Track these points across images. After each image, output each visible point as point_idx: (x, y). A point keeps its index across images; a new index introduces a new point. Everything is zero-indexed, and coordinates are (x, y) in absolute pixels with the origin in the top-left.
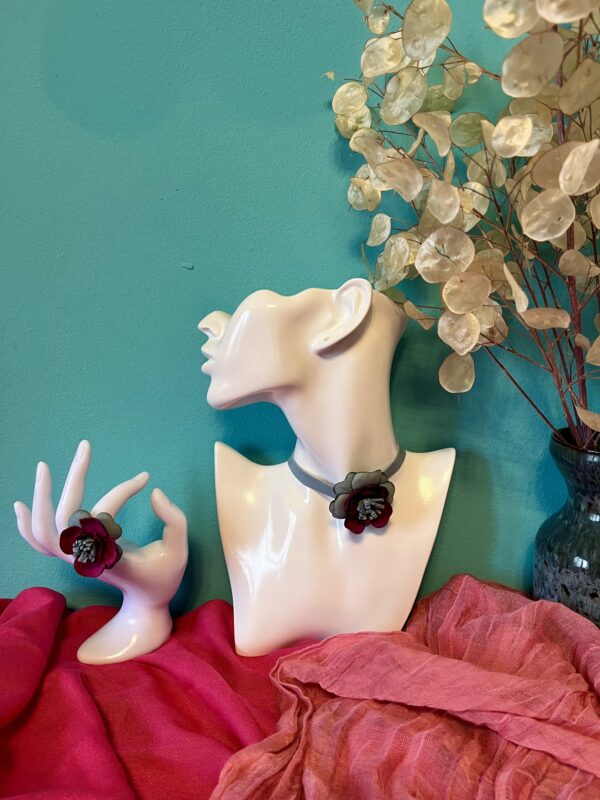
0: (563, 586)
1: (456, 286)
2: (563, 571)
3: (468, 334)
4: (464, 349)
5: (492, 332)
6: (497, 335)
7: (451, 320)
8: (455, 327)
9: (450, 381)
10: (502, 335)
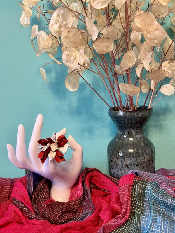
0: (126, 165)
1: (66, 34)
2: (126, 159)
3: (75, 59)
4: (74, 66)
5: (84, 64)
6: (86, 65)
7: (67, 53)
8: (69, 56)
9: (70, 86)
10: (88, 64)
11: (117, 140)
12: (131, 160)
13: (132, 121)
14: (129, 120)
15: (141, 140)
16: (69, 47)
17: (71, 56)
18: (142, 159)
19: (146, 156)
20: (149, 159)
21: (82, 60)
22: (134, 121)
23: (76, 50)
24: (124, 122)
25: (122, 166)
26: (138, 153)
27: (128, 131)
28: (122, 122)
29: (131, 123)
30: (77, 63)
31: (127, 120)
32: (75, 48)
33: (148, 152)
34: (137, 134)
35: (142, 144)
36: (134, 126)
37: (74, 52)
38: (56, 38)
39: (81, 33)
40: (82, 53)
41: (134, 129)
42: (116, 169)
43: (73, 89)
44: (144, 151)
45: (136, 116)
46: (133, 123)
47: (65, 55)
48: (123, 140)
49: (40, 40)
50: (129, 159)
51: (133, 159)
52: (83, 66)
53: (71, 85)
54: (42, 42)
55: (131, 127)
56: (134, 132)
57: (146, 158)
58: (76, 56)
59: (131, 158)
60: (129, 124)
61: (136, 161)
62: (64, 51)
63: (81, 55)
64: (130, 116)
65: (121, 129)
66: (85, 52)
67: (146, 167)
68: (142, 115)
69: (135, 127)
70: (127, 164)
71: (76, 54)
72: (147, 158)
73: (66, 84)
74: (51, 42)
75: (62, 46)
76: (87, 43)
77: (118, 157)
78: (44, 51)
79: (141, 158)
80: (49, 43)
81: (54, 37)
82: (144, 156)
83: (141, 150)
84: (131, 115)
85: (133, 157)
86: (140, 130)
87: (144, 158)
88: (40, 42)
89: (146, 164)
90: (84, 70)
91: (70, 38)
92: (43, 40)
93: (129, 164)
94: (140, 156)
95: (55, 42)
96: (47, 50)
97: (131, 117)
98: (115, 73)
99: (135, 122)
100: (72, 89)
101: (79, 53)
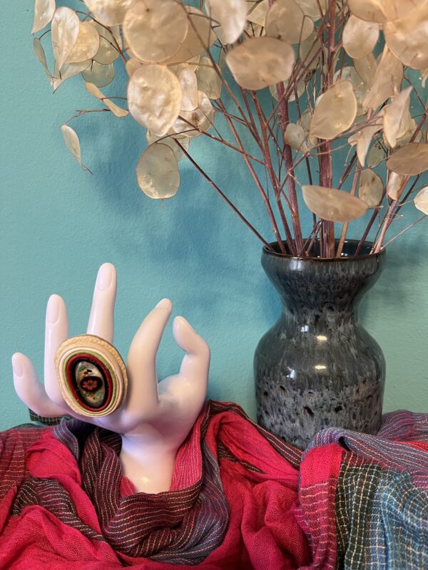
0: (308, 409)
1: (140, 18)
2: (306, 392)
3: (167, 102)
4: (164, 125)
5: (196, 118)
6: (202, 120)
7: (143, 83)
8: (149, 93)
9: (151, 183)
10: (208, 119)
11: (283, 336)
12: (322, 395)
13: (328, 287)
14: (322, 285)
15: (349, 339)
16: (150, 63)
17: (155, 92)
18: (351, 393)
19: (361, 385)
20: (370, 393)
21: (191, 106)
22: (334, 288)
23: (171, 74)
24: (305, 289)
25: (296, 410)
26: (341, 377)
27: (316, 314)
28: (301, 289)
29: (325, 293)
30: (172, 116)
31: (315, 285)
32: (169, 66)
33: (368, 374)
34: (338, 323)
35: (353, 351)
36: (332, 300)
37: (165, 79)
38: (110, 32)
39: (189, 17)
40: (189, 83)
41: (333, 310)
42: (278, 417)
43: (159, 194)
44: (357, 372)
45: (341, 274)
46: (331, 293)
47: (137, 89)
48: (300, 338)
49: (60, 35)
50: (316, 393)
51: (325, 392)
52: (193, 123)
53: (153, 182)
54: (66, 43)
55: (325, 303)
56: (330, 317)
57: (361, 391)
58: (171, 93)
59: (321, 390)
60: (321, 297)
61: (334, 399)
62: (132, 73)
63: (186, 88)
64: (325, 274)
65: (297, 309)
66: (199, 80)
67: (361, 414)
68: (357, 273)
69: (334, 303)
70: (310, 406)
71: (169, 88)
72: (364, 389)
73: (139, 179)
74: (94, 44)
75: (129, 58)
76: (208, 51)
77: (284, 386)
78: (74, 71)
79: (348, 390)
80: (88, 47)
81: (104, 29)
82: (357, 385)
83: (348, 369)
84: (327, 272)
85: (327, 387)
86: (348, 310)
87: (358, 391)
88: (60, 44)
89: (361, 407)
90: (194, 135)
91: (154, 31)
92: (70, 38)
93: (316, 406)
94: (347, 386)
95: (107, 45)
96: (82, 69)
97: (326, 277)
98: (285, 146)
99: (337, 290)
100: (157, 193)
101: (180, 81)
